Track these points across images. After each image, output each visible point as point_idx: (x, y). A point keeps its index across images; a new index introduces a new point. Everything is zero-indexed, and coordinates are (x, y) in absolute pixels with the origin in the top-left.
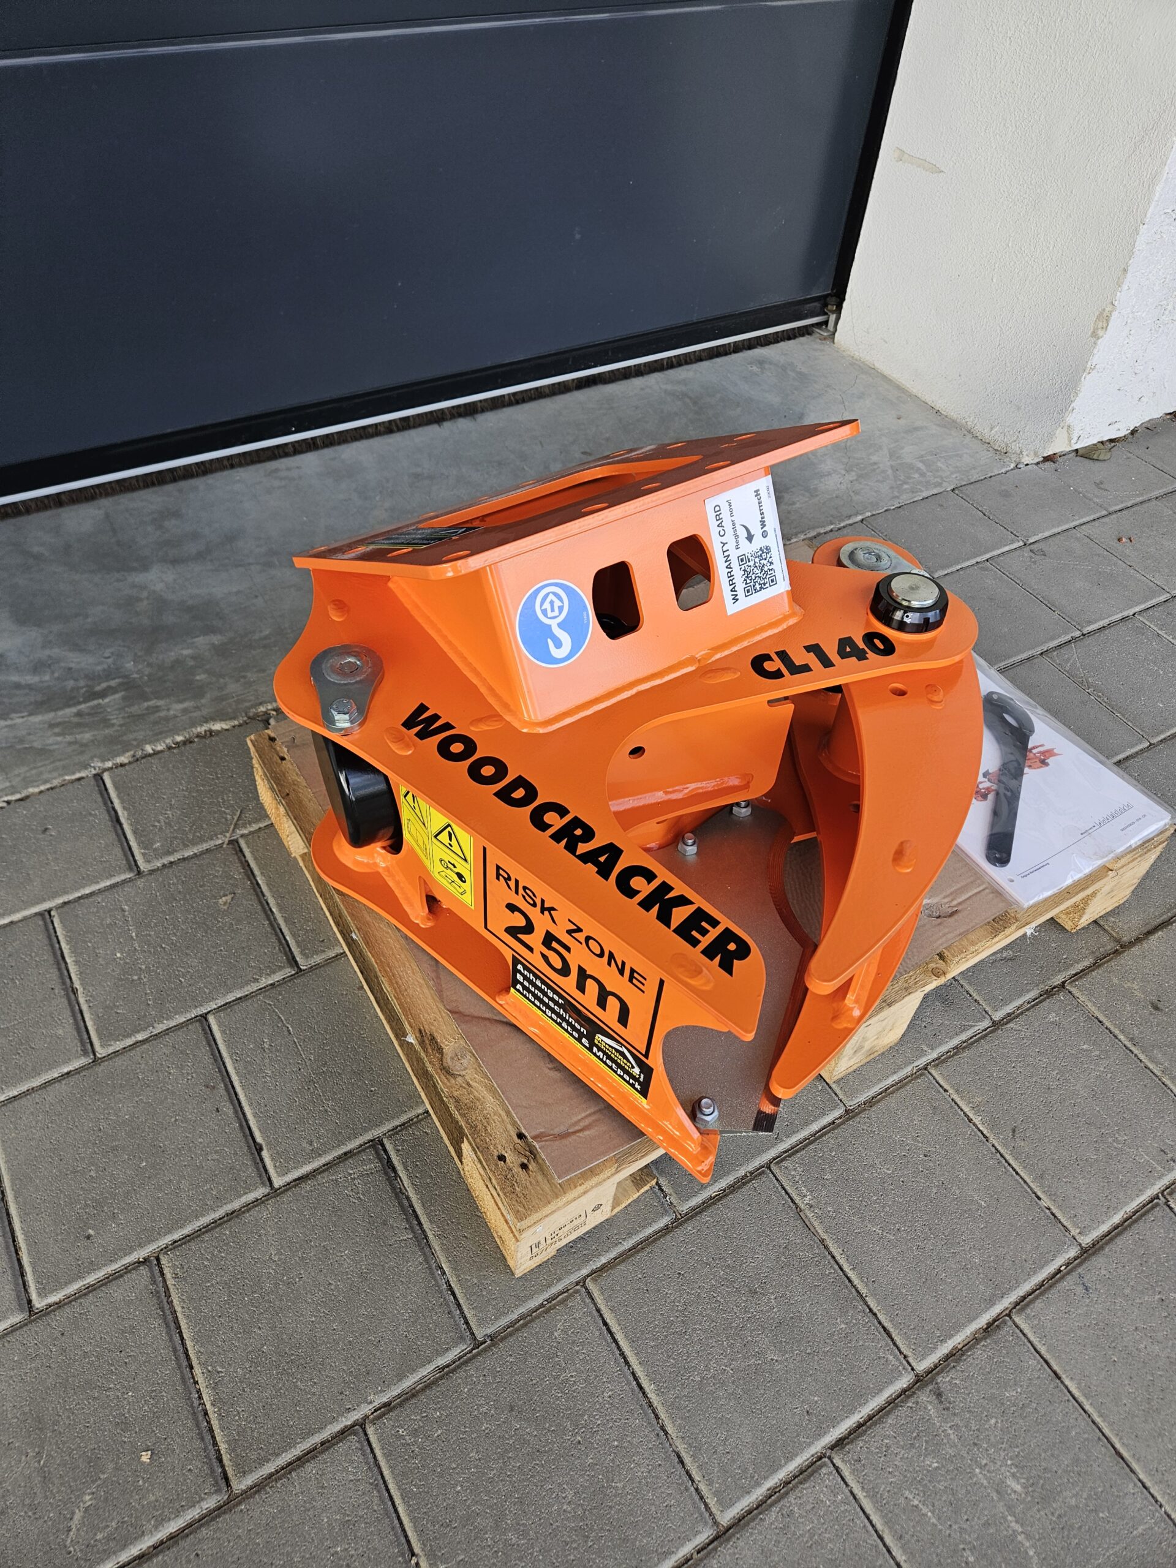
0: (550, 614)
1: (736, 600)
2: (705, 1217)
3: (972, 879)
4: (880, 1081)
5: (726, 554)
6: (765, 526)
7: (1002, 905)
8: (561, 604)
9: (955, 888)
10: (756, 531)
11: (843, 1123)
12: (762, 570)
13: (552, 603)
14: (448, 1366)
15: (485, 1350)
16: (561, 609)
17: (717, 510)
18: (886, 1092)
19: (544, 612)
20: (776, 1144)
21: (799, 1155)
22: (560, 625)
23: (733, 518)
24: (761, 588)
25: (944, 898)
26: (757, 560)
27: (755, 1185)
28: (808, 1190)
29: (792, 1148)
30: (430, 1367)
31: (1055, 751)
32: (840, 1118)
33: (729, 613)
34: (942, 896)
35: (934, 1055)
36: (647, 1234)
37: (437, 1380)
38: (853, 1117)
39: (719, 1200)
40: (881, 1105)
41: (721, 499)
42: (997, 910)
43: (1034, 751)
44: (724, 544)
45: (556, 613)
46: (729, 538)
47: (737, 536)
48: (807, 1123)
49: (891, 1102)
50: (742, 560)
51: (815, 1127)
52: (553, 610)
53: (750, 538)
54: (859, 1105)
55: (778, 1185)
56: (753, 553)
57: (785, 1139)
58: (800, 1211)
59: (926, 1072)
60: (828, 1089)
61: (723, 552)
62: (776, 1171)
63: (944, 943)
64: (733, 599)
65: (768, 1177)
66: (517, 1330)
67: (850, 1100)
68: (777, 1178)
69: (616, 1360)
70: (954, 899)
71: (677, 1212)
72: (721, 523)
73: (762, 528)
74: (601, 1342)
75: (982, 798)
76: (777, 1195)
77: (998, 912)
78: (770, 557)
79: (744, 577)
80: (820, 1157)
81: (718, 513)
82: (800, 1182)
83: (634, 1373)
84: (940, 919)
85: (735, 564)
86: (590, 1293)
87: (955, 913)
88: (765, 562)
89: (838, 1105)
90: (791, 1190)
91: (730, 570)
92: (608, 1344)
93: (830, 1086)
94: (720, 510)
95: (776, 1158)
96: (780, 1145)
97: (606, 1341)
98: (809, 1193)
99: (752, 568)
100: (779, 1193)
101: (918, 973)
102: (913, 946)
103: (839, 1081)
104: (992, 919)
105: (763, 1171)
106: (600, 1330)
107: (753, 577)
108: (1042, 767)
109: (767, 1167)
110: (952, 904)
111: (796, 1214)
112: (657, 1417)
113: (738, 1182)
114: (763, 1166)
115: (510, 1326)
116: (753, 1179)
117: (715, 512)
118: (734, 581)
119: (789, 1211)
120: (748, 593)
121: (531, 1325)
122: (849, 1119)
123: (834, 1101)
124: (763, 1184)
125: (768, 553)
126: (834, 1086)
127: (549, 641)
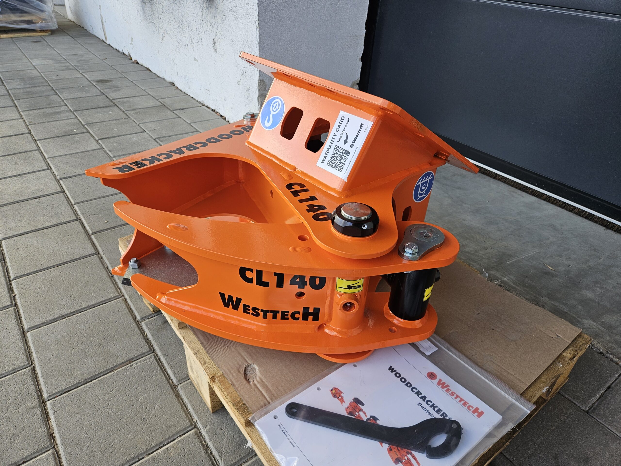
0: (273, 109)
1: (323, 161)
2: (137, 330)
3: (276, 395)
4: (190, 402)
5: (333, 140)
6: (354, 142)
7: (255, 409)
8: (278, 108)
9: (267, 384)
10: (350, 141)
11: (169, 382)
12: (340, 160)
13: (276, 105)
14: (108, 268)
15: (109, 275)
16: (277, 110)
17: (343, 118)
18: (183, 404)
20: (163, 354)
21: (156, 363)
22: (273, 115)
23: (345, 128)
24: (334, 167)
25: (260, 378)
26: (342, 154)
27: (146, 346)
28: (139, 366)
29: (161, 362)
32: (172, 382)
33: (317, 165)
34: (261, 376)
35: (204, 433)
36: (135, 313)
37: (104, 267)
38: (172, 388)
39: (142, 335)
40: (176, 400)
41: (347, 116)
42: (253, 406)
44: (335, 135)
45: (275, 110)
46: (339, 134)
47: (341, 136)
48: (171, 367)
49: (177, 406)
50: (337, 148)
51: (169, 371)
52: (275, 108)
53: (346, 142)
54: (177, 391)
55: (144, 355)
56: (342, 149)
57: (165, 358)
58: (130, 362)
59: (193, 427)
60: (187, 378)
61: (333, 138)
62: (151, 355)
63: (226, 372)
64: (322, 161)
65: (148, 351)
66: (112, 281)
67: (180, 387)
68: (147, 355)
69: (93, 305)
70: (258, 382)
71: (142, 322)
72: (340, 125)
73: (353, 142)
74: (100, 301)
75: (349, 411)
76: (139, 354)
77: (249, 406)
78: (347, 158)
79: (332, 156)
80: (153, 371)
81: (342, 120)
82: (143, 363)
83: (87, 310)
84: (243, 372)
85: (333, 147)
86: (119, 298)
87: (249, 382)
88: (344, 158)
89: (179, 381)
90: (140, 359)
91: (330, 148)
92: (98, 303)
93: (189, 379)
94: (343, 120)
95: (157, 355)
96: (163, 356)
97: (100, 302)
98: (137, 365)
99: (337, 155)
100: (140, 355)
101: (213, 366)
102: (223, 356)
103: (191, 382)
104: (244, 402)
105: (152, 350)
106: (104, 301)
107: (335, 159)
108: (392, 458)
109: (154, 351)
110: (255, 382)
111: (129, 360)
112: (69, 316)
113: (149, 341)
114: (154, 350)
115: (114, 280)
116: (149, 346)
117: (341, 119)
118: (328, 154)
119: (131, 358)
120: (329, 164)
121: (113, 284)
122: (171, 386)
123: (181, 380)
124: (146, 349)
125: (348, 155)
126: (189, 380)
127: (267, 117)
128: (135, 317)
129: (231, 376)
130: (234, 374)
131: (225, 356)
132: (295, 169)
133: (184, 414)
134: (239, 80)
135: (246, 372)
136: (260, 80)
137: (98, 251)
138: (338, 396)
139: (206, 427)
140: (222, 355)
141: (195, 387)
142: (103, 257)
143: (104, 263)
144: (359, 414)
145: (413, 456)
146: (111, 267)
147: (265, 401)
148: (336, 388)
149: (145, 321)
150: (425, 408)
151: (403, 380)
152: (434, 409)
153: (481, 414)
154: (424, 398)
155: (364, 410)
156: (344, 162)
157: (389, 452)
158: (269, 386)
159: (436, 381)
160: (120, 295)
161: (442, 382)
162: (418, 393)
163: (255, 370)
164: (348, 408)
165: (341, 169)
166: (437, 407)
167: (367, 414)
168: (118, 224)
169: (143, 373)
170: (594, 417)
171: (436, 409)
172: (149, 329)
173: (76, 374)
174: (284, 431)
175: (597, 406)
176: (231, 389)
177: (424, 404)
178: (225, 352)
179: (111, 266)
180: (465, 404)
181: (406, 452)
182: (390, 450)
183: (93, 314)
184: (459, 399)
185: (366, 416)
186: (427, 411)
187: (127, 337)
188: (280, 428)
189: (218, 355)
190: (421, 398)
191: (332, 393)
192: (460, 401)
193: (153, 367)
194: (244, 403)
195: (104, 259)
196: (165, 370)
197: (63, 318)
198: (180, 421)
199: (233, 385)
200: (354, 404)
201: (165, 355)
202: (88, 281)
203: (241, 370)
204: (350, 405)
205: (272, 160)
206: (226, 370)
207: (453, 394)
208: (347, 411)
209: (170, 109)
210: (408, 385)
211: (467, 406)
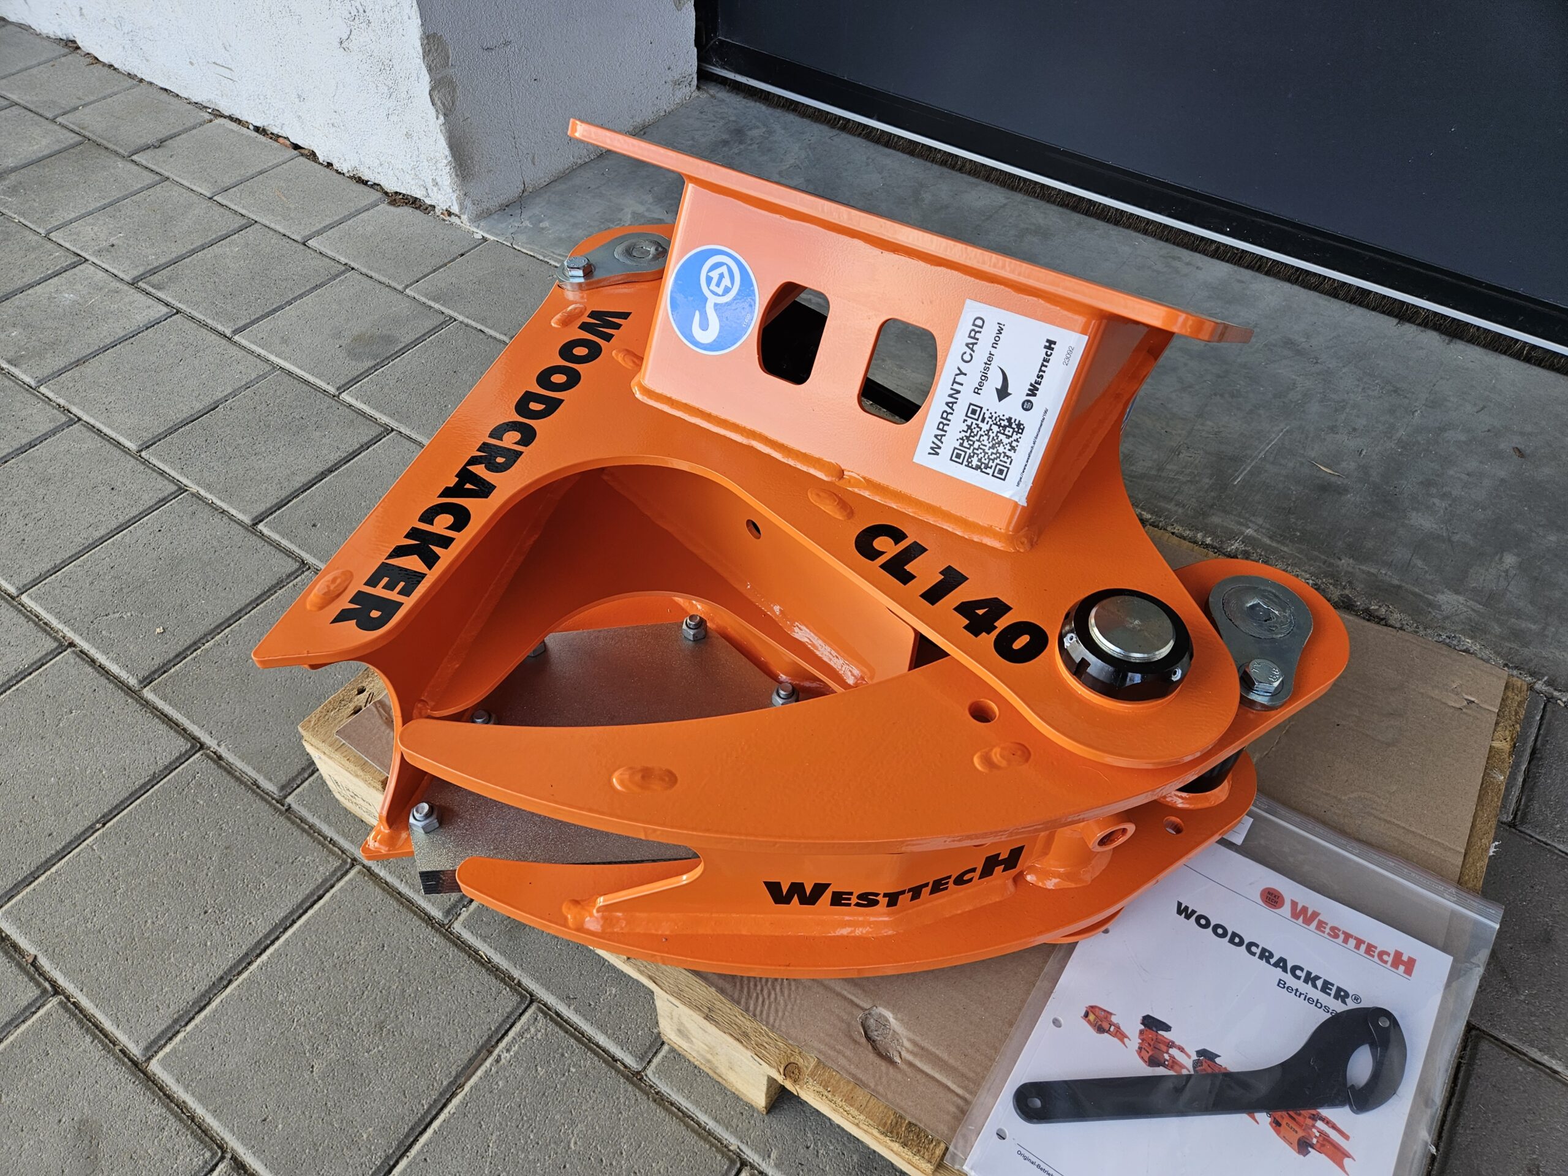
0: (713, 287)
1: (935, 451)
2: (452, 951)
3: (971, 1075)
4: (697, 1103)
5: (956, 386)
6: (1035, 395)
7: (943, 1128)
8: (730, 286)
9: (937, 1052)
10: (1018, 392)
11: (618, 1071)
12: (993, 447)
13: (721, 276)
14: (256, 786)
15: (275, 808)
16: (727, 290)
17: (979, 323)
18: (684, 1116)
19: (709, 280)
20: (562, 1000)
21: (557, 1029)
22: (716, 306)
23: (993, 351)
24: (978, 468)
25: (909, 1040)
26: (995, 428)
27: (504, 992)
28: (517, 1053)
29: (566, 1021)
30: (254, 774)
31: (1346, 1161)
32: (626, 1067)
33: (916, 459)
34: (912, 1036)
35: (771, 1172)
36: (419, 903)
37: (246, 785)
38: (634, 1084)
39: (476, 961)
40: (661, 1114)
41: (993, 315)
42: (934, 1123)
43: (1320, 1124)
44: (962, 373)
45: (720, 291)
46: (974, 371)
47: (985, 377)
48: (602, 1028)
49: (671, 1126)
50: (974, 412)
51: (602, 1039)
52: (718, 285)
53: (1003, 393)
54: (651, 1086)
55: (514, 1018)
56: (995, 415)
57: (572, 1008)
58: (488, 1051)
59: (738, 1165)
60: (659, 1042)
61: (954, 382)
62: (530, 1011)
63: (824, 1055)
64: (932, 448)
65: (519, 1003)
66: (298, 826)
67: (654, 1073)
68: (521, 1015)
69: (286, 917)
70: (914, 1054)
71: (451, 923)
72: (973, 344)
73: (1028, 395)
74: (300, 898)
75: (1146, 1056)
76: (500, 1019)
77: (929, 1127)
78: (1017, 440)
79: (963, 434)
80: (563, 1055)
81: (977, 329)
82: (523, 1041)
83: (277, 938)
84: (864, 1040)
85: (961, 409)
86: (347, 872)
87: (890, 1061)
88: (1006, 441)
89: (642, 1059)
90: (511, 1034)
91: (949, 410)
92: (300, 905)
93: (663, 1043)
94: (981, 327)
95: (545, 1005)
96: (563, 1004)
97: (303, 902)
98: (512, 1053)
99: (982, 433)
100: (504, 1021)
101: (768, 1035)
102: (792, 1009)
103: (672, 1050)
104: (909, 1119)
105: (526, 997)
106: (312, 894)
107: (976, 445)
108: (1290, 1144)
109: (533, 999)
110: (904, 1054)
111: (482, 1047)
112: (239, 973)
113: (503, 972)
114: (531, 995)
115: (302, 820)
116: (511, 987)
117: (974, 325)
118: (946, 428)
119: (484, 1038)
120: (956, 457)
121: (305, 835)
122: (627, 1078)
123: (646, 1053)
124: (508, 1001)
125: (1018, 432)
126: (666, 1048)
127: (697, 314)
128: (426, 914)
129: (842, 1061)
130: (848, 1053)
131: (796, 1008)
132: (841, 473)
133: (702, 1143)
134: (345, 37)
135: (869, 1033)
136: (428, 37)
137: (195, 739)
138: (1106, 1026)
139: (769, 1156)
140: (789, 1007)
141: (689, 1061)
142: (224, 755)
143: (237, 774)
144: (1170, 1056)
145: (1327, 1122)
146: (266, 782)
147: (956, 1099)
148: (1092, 1007)
149: (461, 918)
150: (1297, 990)
151: (1220, 931)
152: (1315, 986)
153: (1410, 966)
154: (1281, 963)
155: (1177, 1043)
156: (1009, 453)
157: (1278, 1133)
158: (945, 1056)
159: (1286, 909)
160: (345, 862)
161: (1299, 907)
162: (1266, 955)
163: (887, 1020)
164: (1140, 1048)
165: (1001, 474)
166: (1317, 978)
167: (1187, 1049)
168: (202, 630)
169: (539, 1069)
170: (1529, 832)
171: (1319, 983)
172: (484, 938)
173: (365, 1136)
174: (1038, 1162)
175: (1527, 806)
176: (861, 1095)
177: (1288, 978)
178: (789, 996)
179: (265, 777)
180: (1370, 949)
181: (1310, 1118)
182: (1276, 1124)
183: (304, 944)
184: (1352, 943)
185: (1189, 1056)
186: (1303, 997)
187: (440, 981)
188: (1026, 1158)
189: (777, 1011)
190: (1276, 965)
191: (1089, 1022)
192: (1357, 947)
193: (556, 1045)
194: (910, 1123)
195: (231, 760)
196: (590, 1040)
197: (225, 983)
198: (701, 1162)
199: (859, 1083)
200: (1150, 1034)
201: (568, 1000)
202: (226, 848)
203: (858, 1038)
204: (1143, 1040)
205: (752, 448)
206: (822, 1047)
207: (1334, 932)
208: (1142, 1058)
209: (117, 153)
210: (1236, 940)
211: (1376, 954)
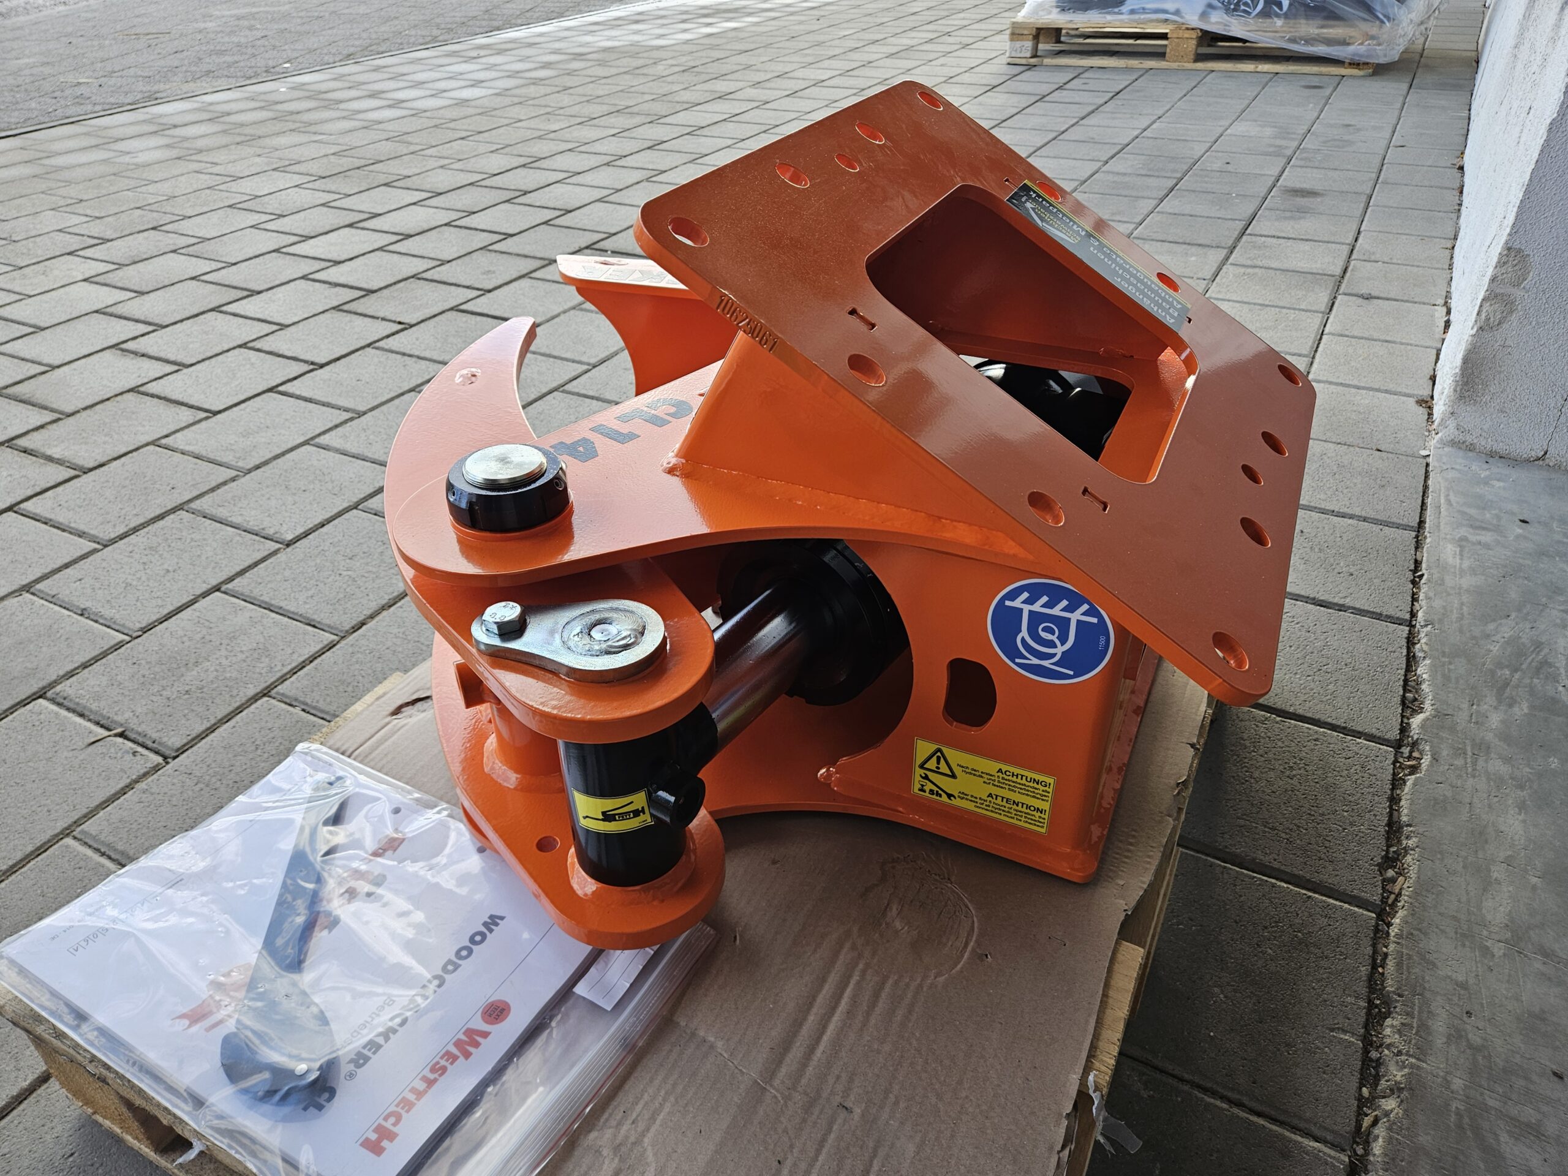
135: (418, 702)
138: (385, 844)
150: (378, 1015)
151: (463, 952)
152: (377, 1033)
154: (413, 1007)
155: (353, 900)
159: (479, 1024)
161: (478, 1038)
166: (386, 1037)
167: (344, 907)
184: (421, 1086)
185: (337, 907)
186: (369, 1020)
192: (413, 1090)
207: (437, 1068)
210: (451, 965)
211: (399, 1109)
